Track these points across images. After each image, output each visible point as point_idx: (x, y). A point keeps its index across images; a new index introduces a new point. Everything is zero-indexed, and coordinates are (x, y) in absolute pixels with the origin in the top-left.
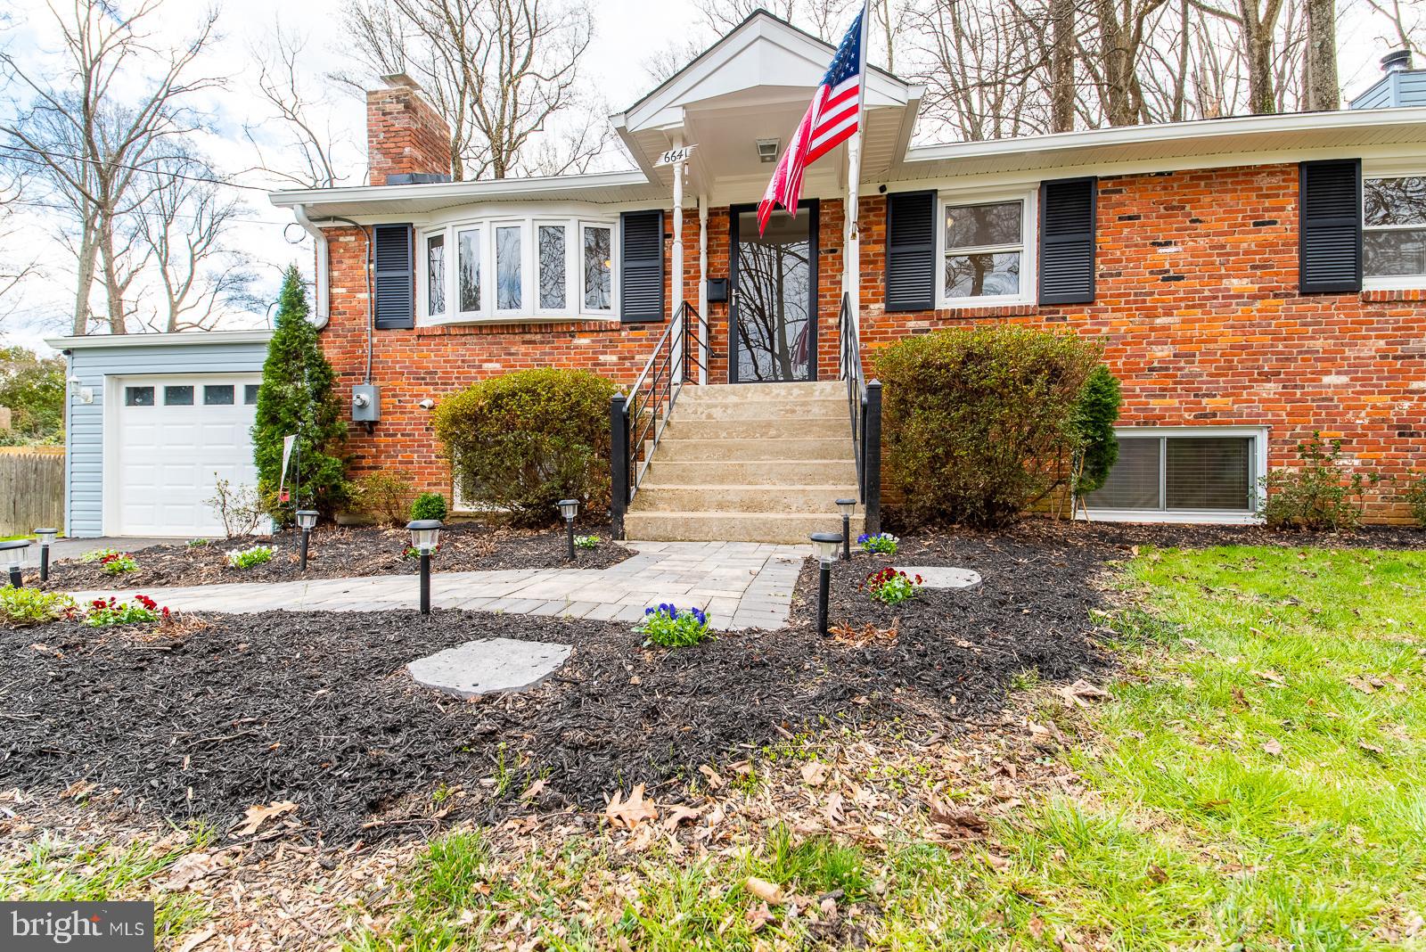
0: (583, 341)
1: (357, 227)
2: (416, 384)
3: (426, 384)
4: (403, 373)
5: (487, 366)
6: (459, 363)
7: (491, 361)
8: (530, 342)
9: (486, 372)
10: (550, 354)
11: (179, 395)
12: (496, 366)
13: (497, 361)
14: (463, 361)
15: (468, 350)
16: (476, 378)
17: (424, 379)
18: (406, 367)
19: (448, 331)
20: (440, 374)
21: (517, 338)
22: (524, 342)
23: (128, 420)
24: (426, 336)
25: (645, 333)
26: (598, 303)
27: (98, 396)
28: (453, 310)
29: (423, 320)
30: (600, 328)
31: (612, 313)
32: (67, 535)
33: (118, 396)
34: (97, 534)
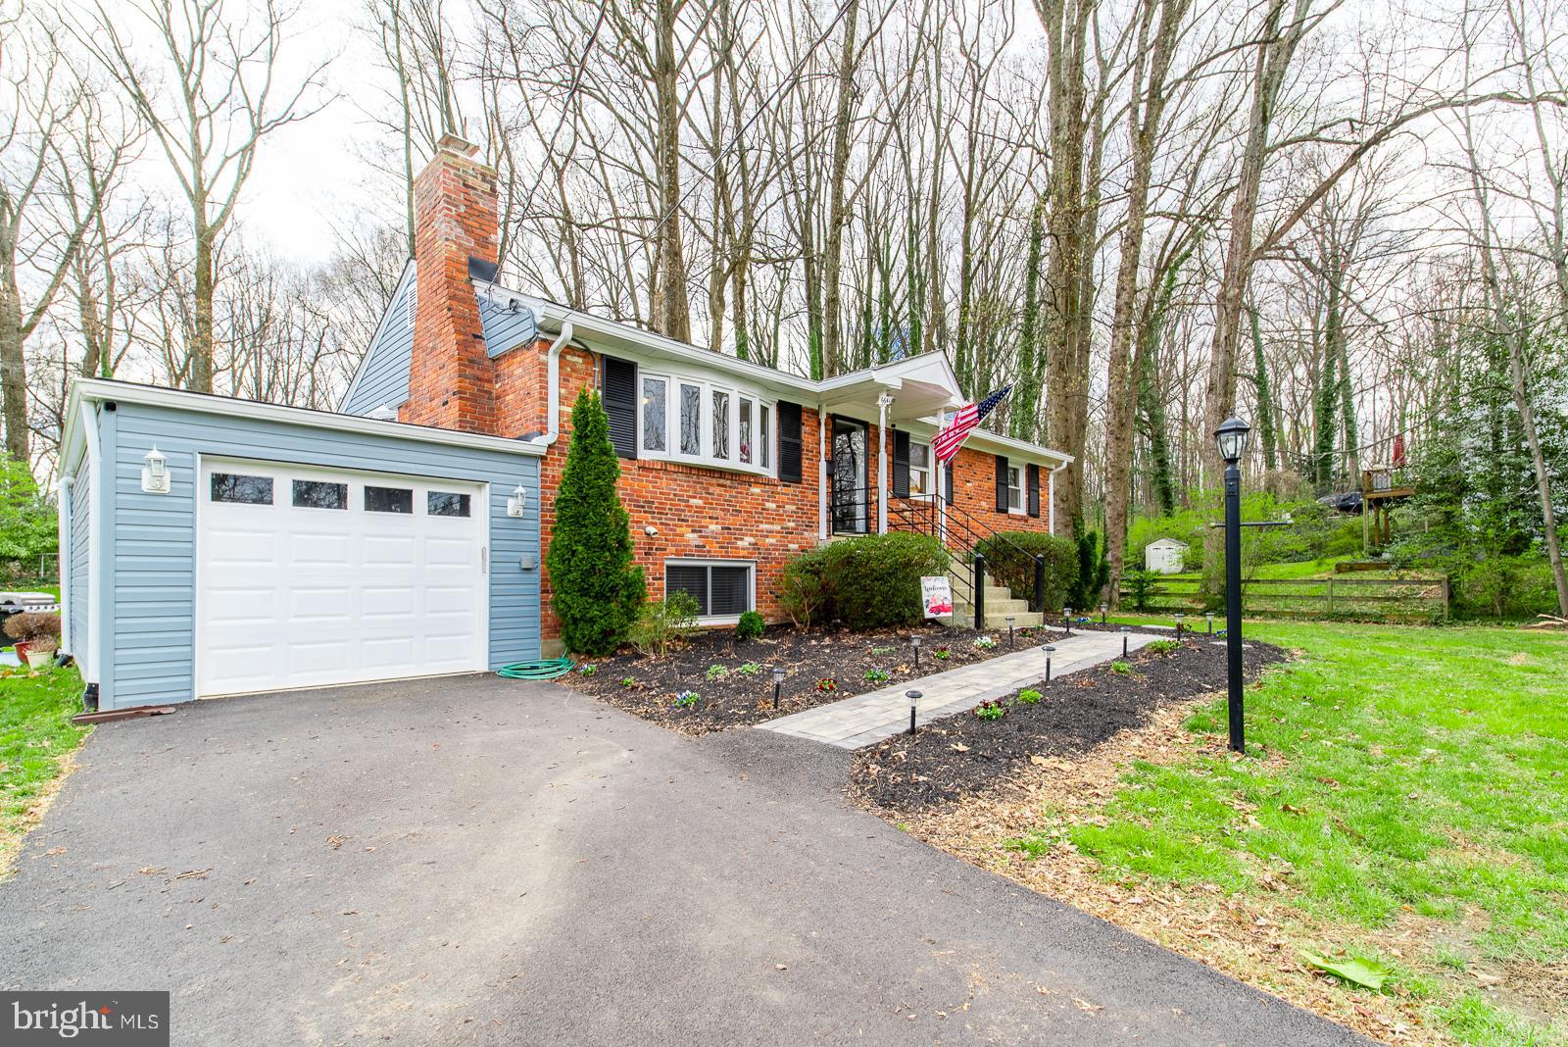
0: (756, 490)
1: (587, 350)
2: (637, 511)
3: (645, 512)
4: (625, 500)
5: (693, 501)
6: (672, 496)
7: (695, 497)
8: (725, 486)
9: (691, 506)
10: (736, 497)
12: (700, 502)
13: (700, 498)
14: (675, 495)
15: (679, 485)
16: (684, 511)
17: (643, 507)
18: (628, 495)
19: (666, 467)
20: (656, 505)
21: (714, 481)
22: (719, 485)
23: (218, 522)
24: (645, 468)
25: (790, 490)
26: (765, 464)
27: (184, 485)
28: (673, 453)
29: (644, 455)
30: (767, 482)
31: (772, 472)
32: (105, 706)
33: (204, 488)
34: (181, 697)
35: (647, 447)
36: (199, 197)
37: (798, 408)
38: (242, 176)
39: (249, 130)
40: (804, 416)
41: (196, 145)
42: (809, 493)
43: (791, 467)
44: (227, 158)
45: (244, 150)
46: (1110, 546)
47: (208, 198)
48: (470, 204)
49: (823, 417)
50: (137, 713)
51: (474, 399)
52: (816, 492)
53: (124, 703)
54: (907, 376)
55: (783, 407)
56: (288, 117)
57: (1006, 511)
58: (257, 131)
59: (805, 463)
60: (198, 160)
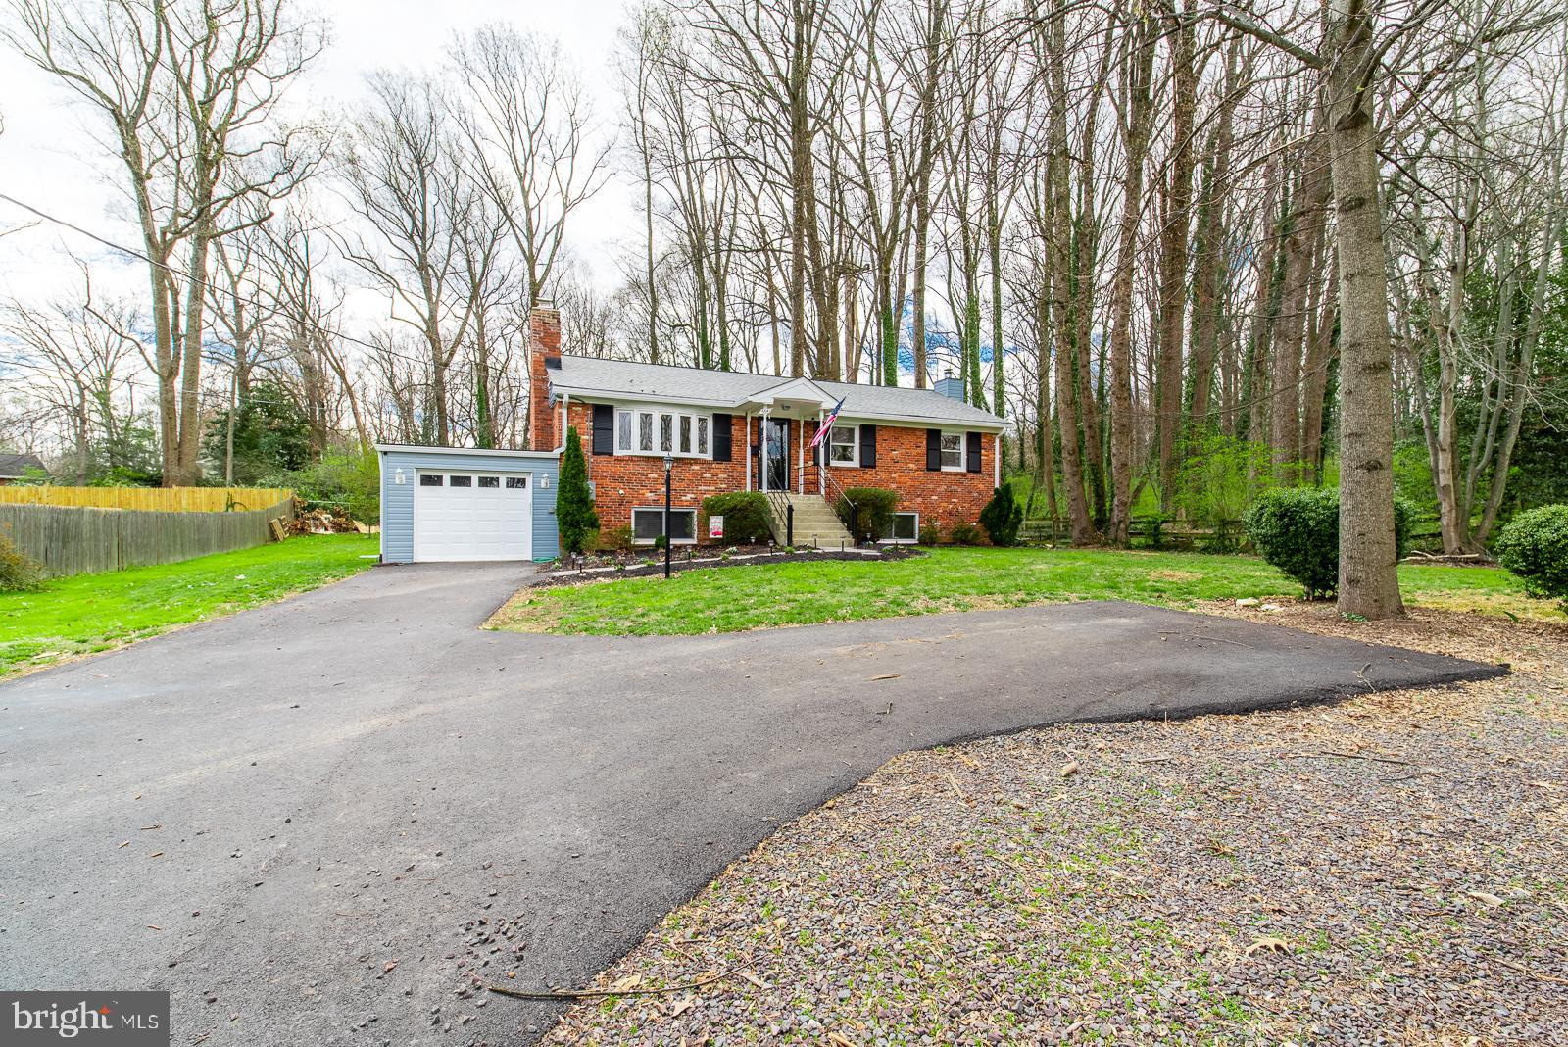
0: (696, 467)
1: (585, 404)
4: (607, 478)
5: (649, 476)
6: (636, 474)
9: (649, 479)
10: (680, 472)
11: (459, 482)
12: (655, 476)
13: (655, 474)
14: (638, 473)
15: (641, 468)
16: (645, 481)
17: (618, 481)
18: (609, 475)
19: (631, 458)
20: (626, 479)
23: (423, 494)
24: (619, 459)
25: (723, 466)
26: (702, 451)
27: (410, 480)
28: (636, 449)
29: (618, 452)
30: (704, 462)
31: (709, 456)
32: (384, 562)
33: (417, 480)
34: (408, 561)
35: (622, 448)
36: (531, 260)
37: (730, 416)
38: (557, 243)
39: (561, 209)
40: (734, 421)
41: (530, 229)
42: (739, 468)
43: (723, 451)
44: (547, 234)
45: (558, 224)
46: (1116, 492)
47: (538, 261)
48: (546, 331)
49: (749, 420)
50: (391, 564)
51: (542, 429)
52: (745, 466)
53: (390, 561)
54: (777, 396)
55: (718, 418)
56: (582, 197)
57: (939, 470)
58: (567, 207)
59: (735, 449)
60: (531, 237)
